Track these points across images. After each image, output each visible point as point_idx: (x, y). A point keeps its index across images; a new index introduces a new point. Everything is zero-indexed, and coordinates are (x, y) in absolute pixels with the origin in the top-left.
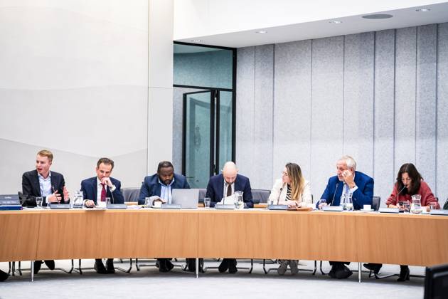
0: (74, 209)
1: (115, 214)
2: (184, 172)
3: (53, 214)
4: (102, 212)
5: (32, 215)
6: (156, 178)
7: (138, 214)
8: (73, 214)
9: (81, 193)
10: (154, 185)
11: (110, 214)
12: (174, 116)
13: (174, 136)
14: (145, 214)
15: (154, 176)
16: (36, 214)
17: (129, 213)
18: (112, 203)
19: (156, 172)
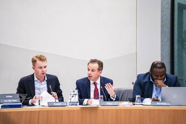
0: (70, 106)
1: (108, 110)
2: (172, 72)
3: (51, 111)
4: (95, 108)
5: (31, 112)
6: (148, 76)
7: (130, 111)
8: (69, 111)
9: (76, 92)
10: (146, 82)
11: (103, 110)
12: (162, 21)
13: (162, 41)
14: (136, 110)
15: (147, 74)
16: (35, 111)
17: (121, 110)
18: (105, 100)
19: (149, 71)
